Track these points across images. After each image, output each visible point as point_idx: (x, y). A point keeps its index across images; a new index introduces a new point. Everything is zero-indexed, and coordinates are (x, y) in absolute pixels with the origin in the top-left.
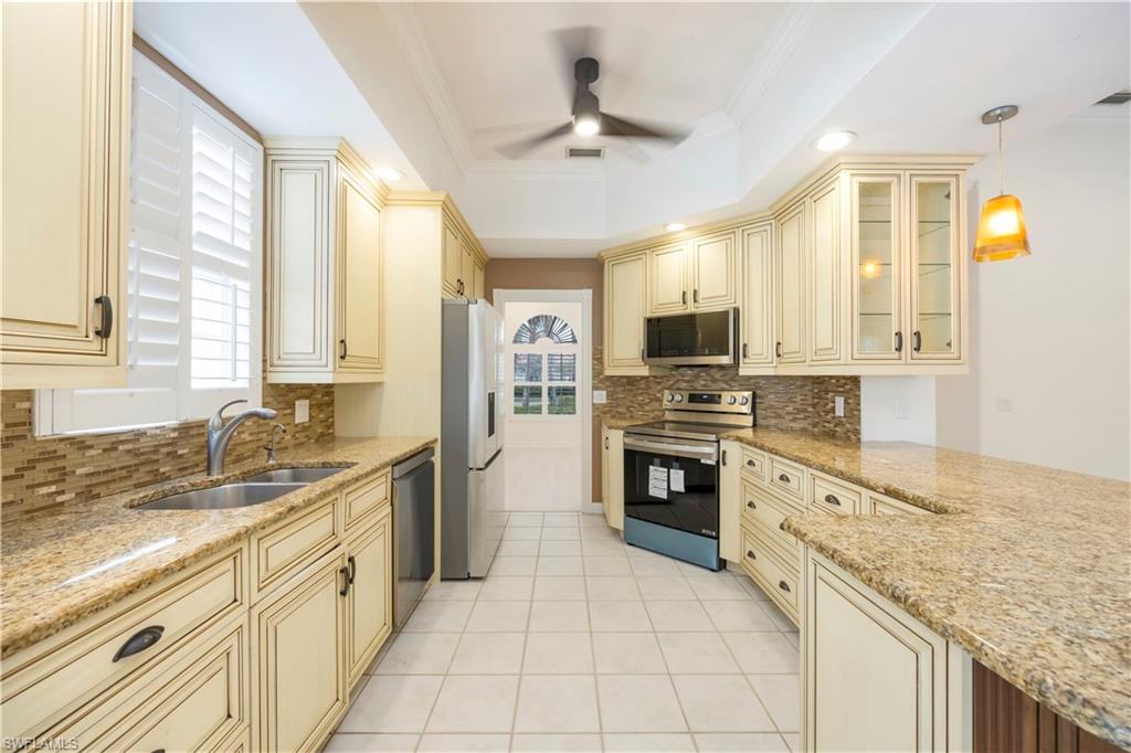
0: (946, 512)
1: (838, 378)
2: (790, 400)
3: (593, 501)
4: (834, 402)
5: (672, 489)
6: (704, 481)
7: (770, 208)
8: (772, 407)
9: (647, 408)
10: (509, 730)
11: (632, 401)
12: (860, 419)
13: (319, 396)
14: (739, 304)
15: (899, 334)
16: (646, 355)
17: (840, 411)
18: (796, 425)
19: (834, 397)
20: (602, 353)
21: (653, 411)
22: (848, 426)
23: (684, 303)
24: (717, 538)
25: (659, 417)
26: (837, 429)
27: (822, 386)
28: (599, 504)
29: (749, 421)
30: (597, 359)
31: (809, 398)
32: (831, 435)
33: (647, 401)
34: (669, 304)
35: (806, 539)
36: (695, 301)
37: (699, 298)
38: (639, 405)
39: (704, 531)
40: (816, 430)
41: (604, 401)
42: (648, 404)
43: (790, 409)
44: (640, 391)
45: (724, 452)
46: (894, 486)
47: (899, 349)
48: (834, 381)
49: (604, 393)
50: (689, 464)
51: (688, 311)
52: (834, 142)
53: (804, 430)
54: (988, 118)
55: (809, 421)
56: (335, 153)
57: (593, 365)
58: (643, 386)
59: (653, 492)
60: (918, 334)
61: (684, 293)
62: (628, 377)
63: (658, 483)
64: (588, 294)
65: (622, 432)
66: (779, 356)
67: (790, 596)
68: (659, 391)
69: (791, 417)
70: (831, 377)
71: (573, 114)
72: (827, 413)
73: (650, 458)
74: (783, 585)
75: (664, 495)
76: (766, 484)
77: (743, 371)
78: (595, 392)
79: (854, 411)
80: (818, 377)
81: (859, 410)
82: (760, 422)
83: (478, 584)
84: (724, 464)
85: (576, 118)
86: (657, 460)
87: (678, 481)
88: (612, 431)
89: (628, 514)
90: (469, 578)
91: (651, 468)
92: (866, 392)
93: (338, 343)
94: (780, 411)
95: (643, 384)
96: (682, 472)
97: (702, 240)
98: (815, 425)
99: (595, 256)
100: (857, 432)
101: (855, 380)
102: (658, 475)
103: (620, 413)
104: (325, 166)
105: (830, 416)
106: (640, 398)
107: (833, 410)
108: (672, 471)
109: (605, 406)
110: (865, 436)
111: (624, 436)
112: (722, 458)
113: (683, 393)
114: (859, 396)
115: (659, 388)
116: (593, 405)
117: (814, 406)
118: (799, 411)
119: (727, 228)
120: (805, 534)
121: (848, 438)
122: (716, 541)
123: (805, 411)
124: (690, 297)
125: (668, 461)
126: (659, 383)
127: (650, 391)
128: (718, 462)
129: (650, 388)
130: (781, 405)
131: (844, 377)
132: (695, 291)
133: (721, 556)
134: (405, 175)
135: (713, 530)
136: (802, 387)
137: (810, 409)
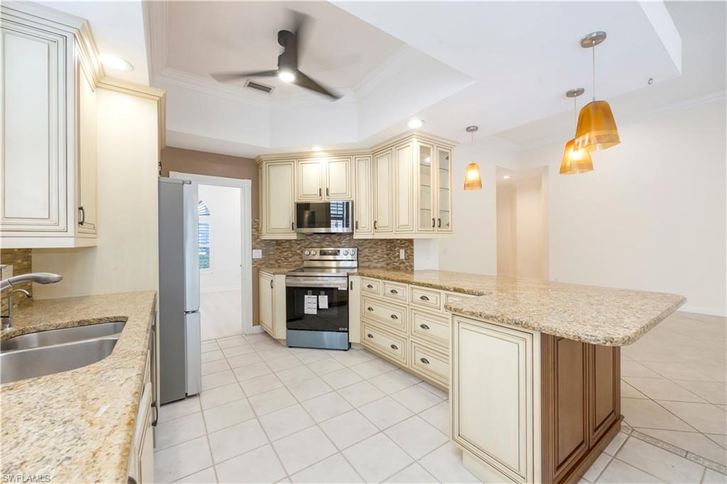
0: (483, 294)
1: (401, 240)
2: (376, 252)
3: (253, 325)
4: (399, 252)
5: (320, 307)
6: (339, 300)
7: (371, 148)
8: (366, 256)
9: (290, 260)
10: (285, 476)
11: (279, 256)
12: (413, 260)
13: (20, 261)
14: (353, 199)
15: (433, 219)
16: (295, 226)
17: (402, 256)
18: (378, 265)
19: (399, 250)
20: (258, 224)
21: (295, 262)
22: (407, 264)
23: (320, 195)
24: (348, 332)
25: (299, 266)
26: (401, 265)
27: (392, 245)
28: (258, 327)
29: (355, 264)
30: (255, 228)
31: (385, 250)
32: (397, 269)
33: (290, 255)
34: (311, 195)
35: (463, 311)
36: (327, 195)
37: (330, 193)
38: (285, 258)
39: (340, 329)
40: (389, 267)
41: (261, 257)
42: (291, 257)
43: (376, 257)
44: (285, 249)
45: (351, 282)
46: (457, 287)
47: (434, 226)
48: (399, 241)
49: (260, 251)
50: (329, 291)
51: (322, 201)
52: (415, 124)
53: (382, 267)
54: (468, 129)
55: (385, 262)
56: (75, 31)
57: (252, 232)
58: (287, 246)
59: (307, 311)
60: (439, 219)
61: (320, 189)
62: (277, 241)
63: (311, 306)
64: (248, 183)
65: (284, 276)
66: (375, 228)
67: (398, 352)
68: (299, 249)
69: (376, 261)
70: (397, 240)
71: (279, 65)
72: (395, 258)
73: (306, 290)
74: (393, 347)
75: (315, 312)
76: (381, 296)
77: (356, 237)
78: (254, 251)
79: (410, 257)
80: (390, 240)
81: (413, 256)
82: (360, 264)
83: (195, 400)
84: (351, 289)
85: (280, 68)
86: (310, 292)
87: (324, 301)
88: (276, 276)
89: (289, 328)
90: (187, 397)
91: (306, 296)
92: (416, 247)
93: (77, 210)
94: (371, 258)
95: (287, 245)
96: (326, 297)
97: (332, 159)
98: (388, 265)
99: (253, 158)
100: (412, 266)
101: (411, 241)
102: (310, 300)
103: (271, 264)
104: (61, 40)
105: (396, 260)
106: (286, 254)
107: (399, 256)
108: (320, 297)
109: (261, 260)
110: (416, 268)
111: (286, 279)
112: (350, 285)
113: (316, 249)
114: (413, 249)
115: (299, 247)
116: (253, 259)
117: (388, 255)
118: (380, 258)
119: (345, 154)
120: (462, 309)
121: (407, 270)
122: (347, 334)
123: (383, 257)
124: (324, 192)
125: (317, 291)
126: (299, 244)
127: (292, 249)
128: (348, 288)
129: (292, 247)
130: (371, 255)
131: (405, 240)
132: (327, 189)
133: (350, 341)
134: (133, 67)
135: (344, 327)
136: (381, 245)
137: (385, 256)
